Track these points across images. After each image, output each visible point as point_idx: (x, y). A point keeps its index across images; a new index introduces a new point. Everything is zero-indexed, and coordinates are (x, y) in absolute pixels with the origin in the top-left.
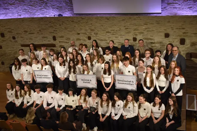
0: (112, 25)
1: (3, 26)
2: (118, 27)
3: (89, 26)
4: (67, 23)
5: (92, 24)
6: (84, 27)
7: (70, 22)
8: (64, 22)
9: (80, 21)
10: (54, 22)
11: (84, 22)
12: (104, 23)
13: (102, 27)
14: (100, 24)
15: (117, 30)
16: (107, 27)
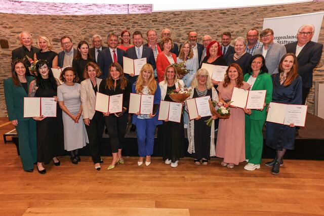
0: (230, 24)
1: (7, 26)
2: (241, 26)
3: (185, 27)
4: (143, 24)
5: (192, 23)
6: (176, 29)
7: (149, 22)
8: (137, 23)
9: (170, 19)
10: (117, 22)
11: (178, 21)
12: (216, 21)
13: (210, 28)
14: (207, 22)
15: (238, 32)
16: (219, 27)
